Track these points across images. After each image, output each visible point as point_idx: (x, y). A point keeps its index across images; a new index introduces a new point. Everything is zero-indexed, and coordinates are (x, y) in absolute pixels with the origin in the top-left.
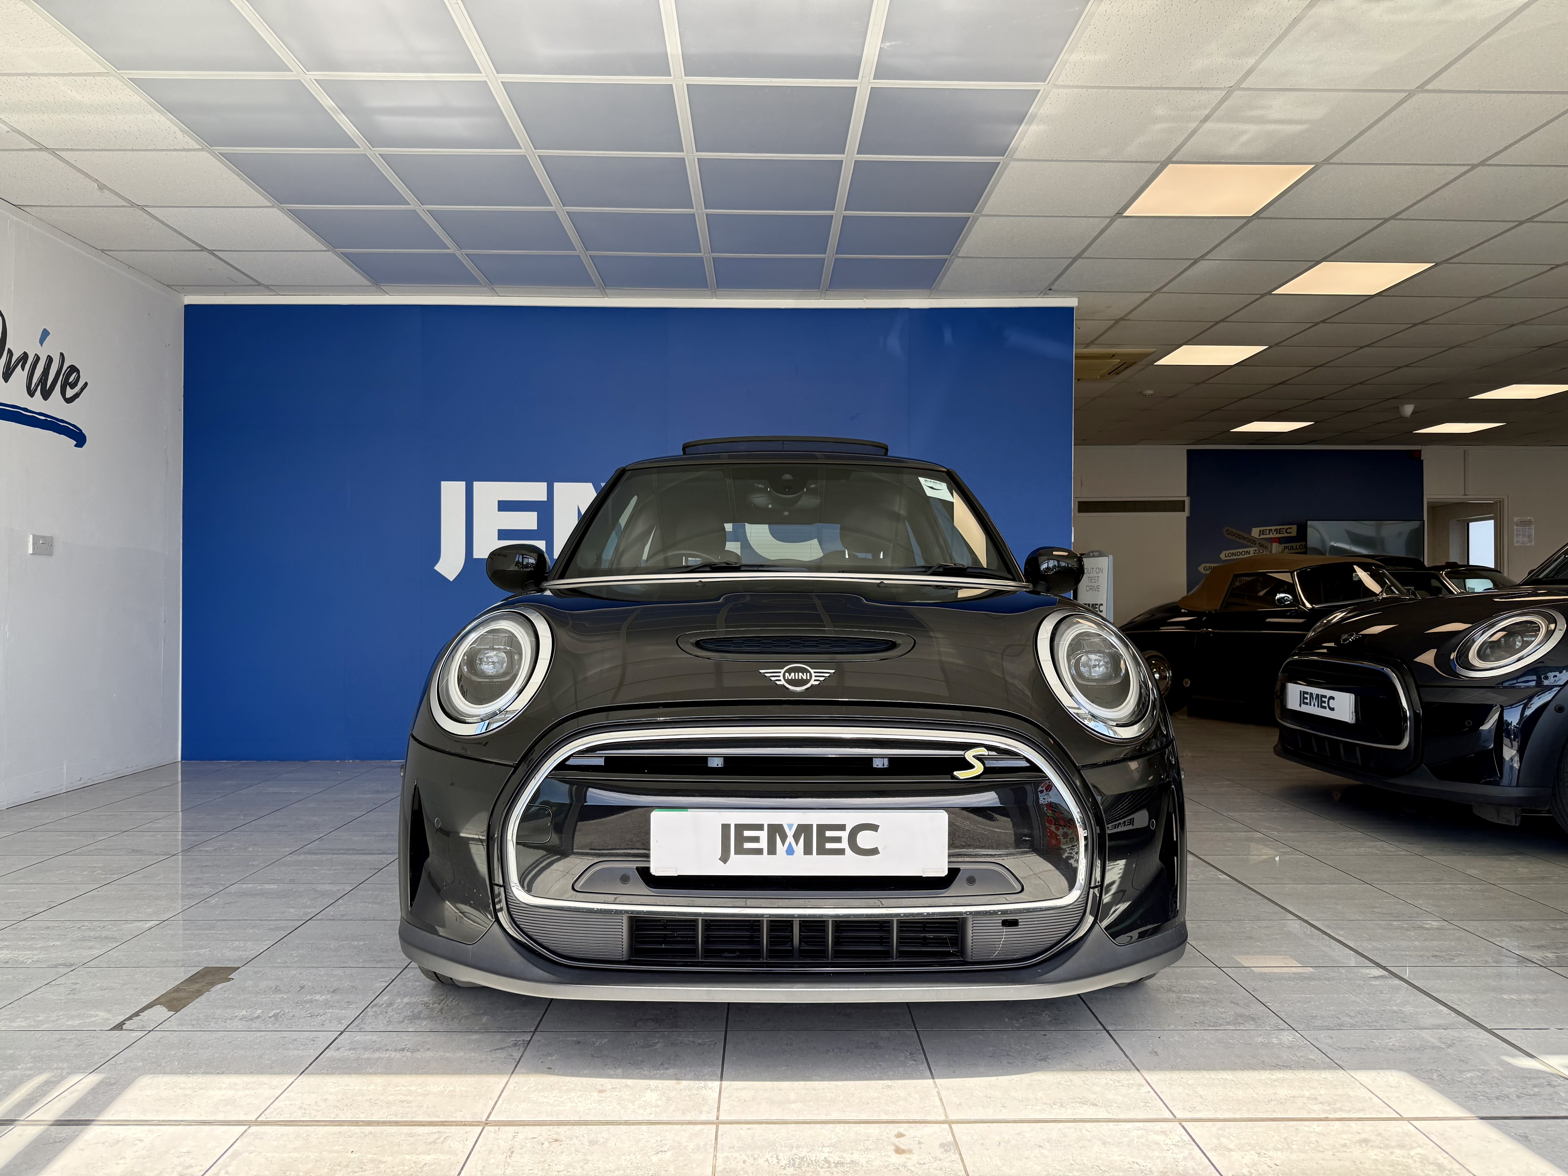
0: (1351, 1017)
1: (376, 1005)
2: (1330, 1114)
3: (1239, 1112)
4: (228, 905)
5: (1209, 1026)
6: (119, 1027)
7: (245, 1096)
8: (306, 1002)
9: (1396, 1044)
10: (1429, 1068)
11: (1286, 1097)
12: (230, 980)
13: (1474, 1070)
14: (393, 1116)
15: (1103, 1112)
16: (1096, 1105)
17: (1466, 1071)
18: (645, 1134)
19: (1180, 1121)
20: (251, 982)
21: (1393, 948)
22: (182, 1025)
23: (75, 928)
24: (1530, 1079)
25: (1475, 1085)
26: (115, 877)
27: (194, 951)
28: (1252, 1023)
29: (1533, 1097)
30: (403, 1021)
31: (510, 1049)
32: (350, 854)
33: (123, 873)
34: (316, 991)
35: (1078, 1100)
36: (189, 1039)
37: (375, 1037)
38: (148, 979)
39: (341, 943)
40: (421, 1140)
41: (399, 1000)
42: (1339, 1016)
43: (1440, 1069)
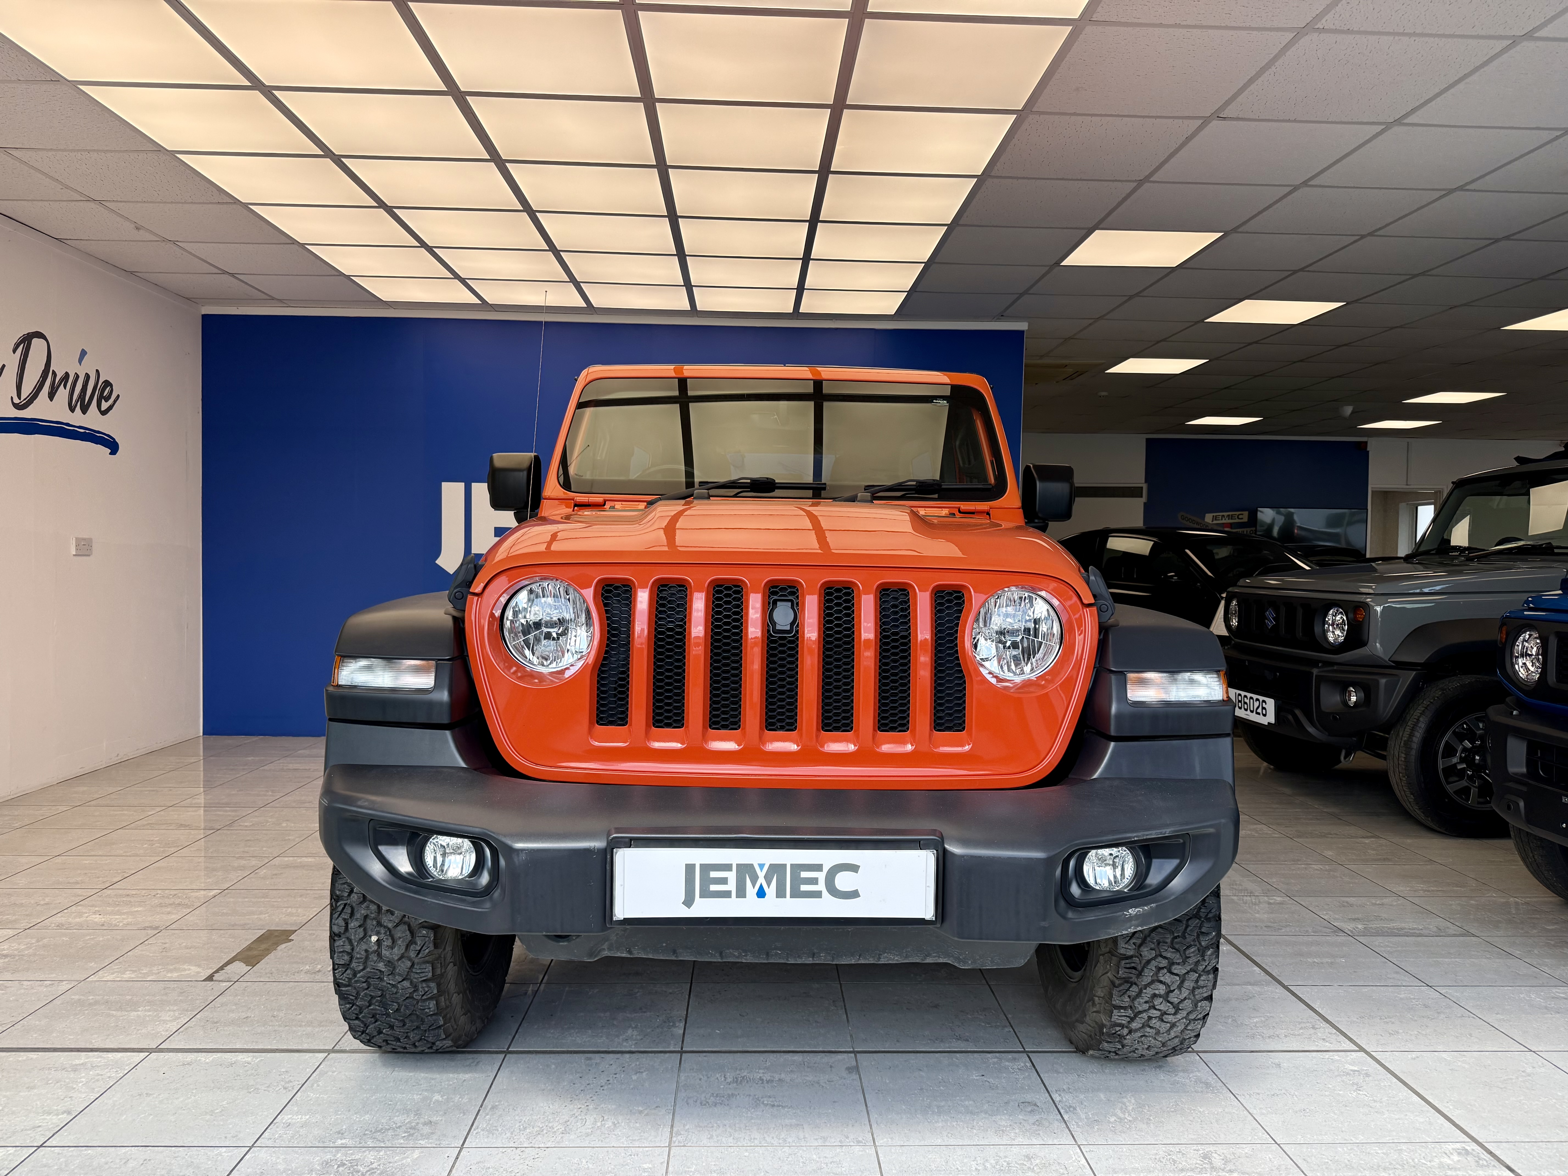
4: (275, 876)
6: (210, 978)
7: (321, 1032)
12: (290, 941)
18: (627, 1060)
20: (308, 943)
22: (261, 977)
23: (151, 896)
24: (1300, 1023)
26: (173, 850)
27: (256, 917)
29: (1297, 1037)
33: (178, 847)
35: (955, 1037)
36: (268, 988)
38: (223, 939)
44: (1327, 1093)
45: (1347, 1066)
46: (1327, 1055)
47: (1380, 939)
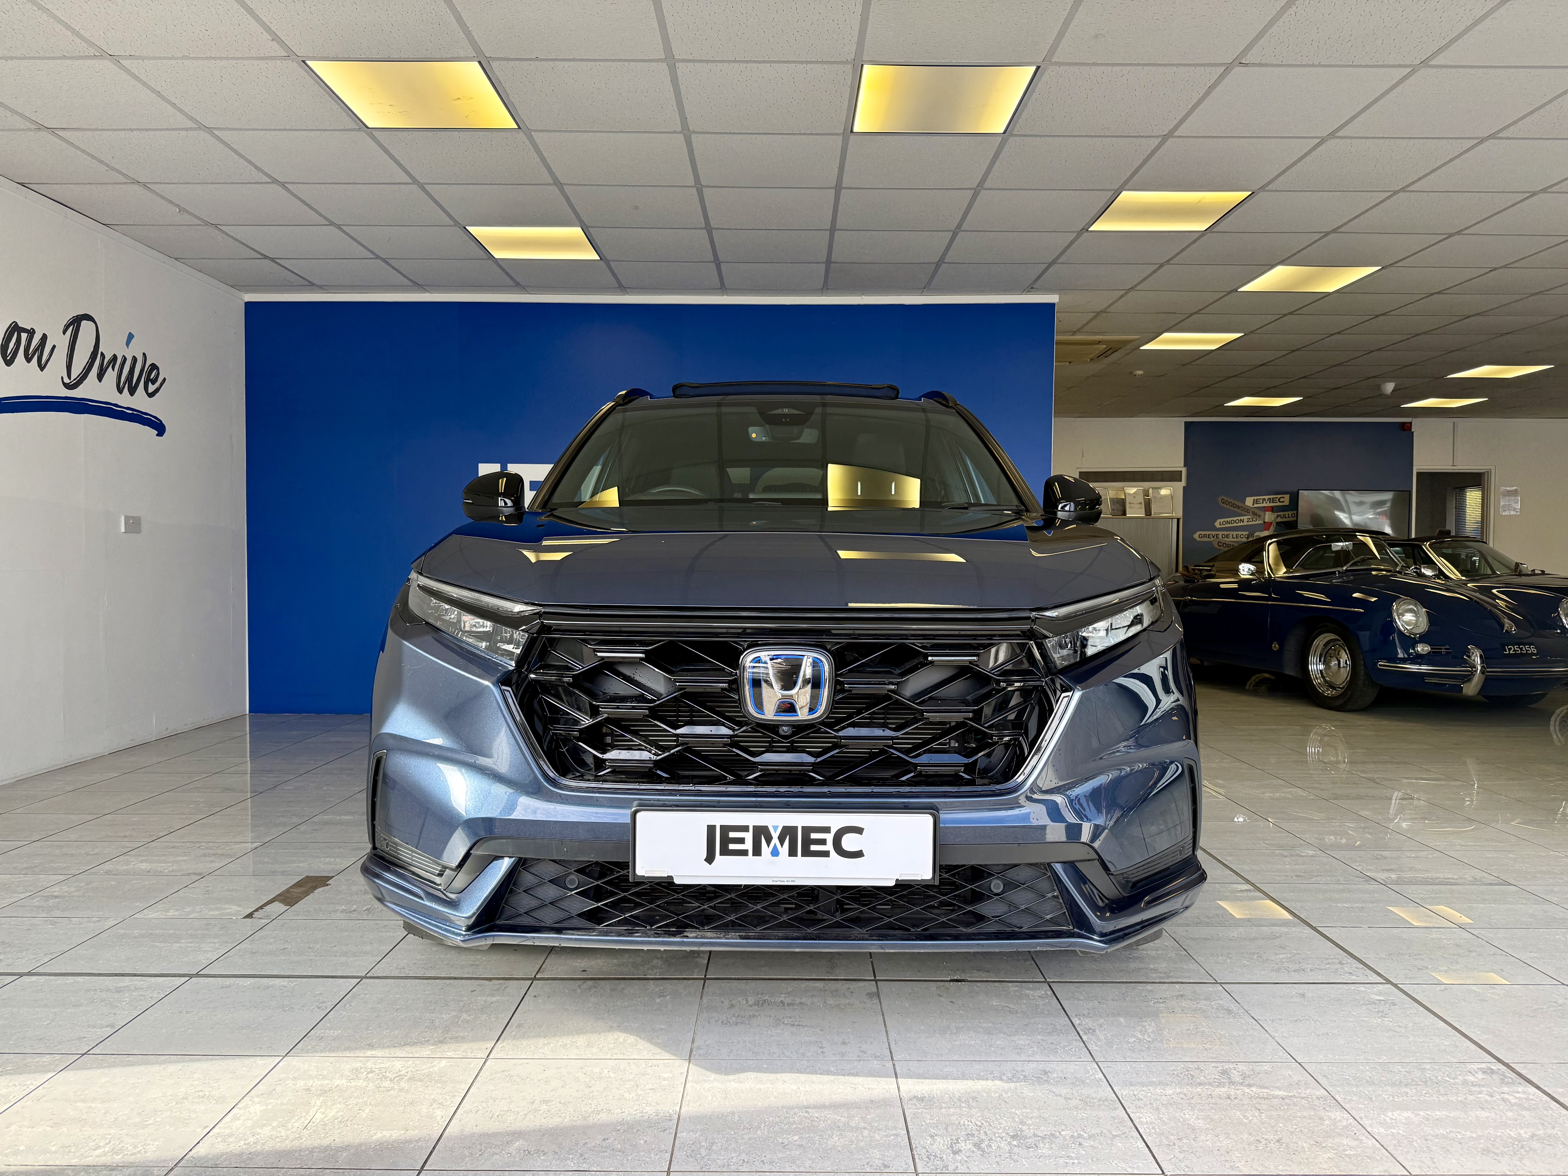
2: (1164, 979)
4: (315, 831)
6: (250, 916)
7: (355, 961)
10: (1253, 952)
12: (328, 885)
13: (1286, 953)
17: (1280, 954)
18: (651, 985)
20: (345, 887)
22: (298, 915)
23: (195, 848)
25: (1283, 963)
27: (295, 865)
36: (305, 925)
38: (263, 884)
43: (1261, 952)
44: (1351, 1019)
45: (1372, 996)
46: (1353, 987)
47: (1414, 887)
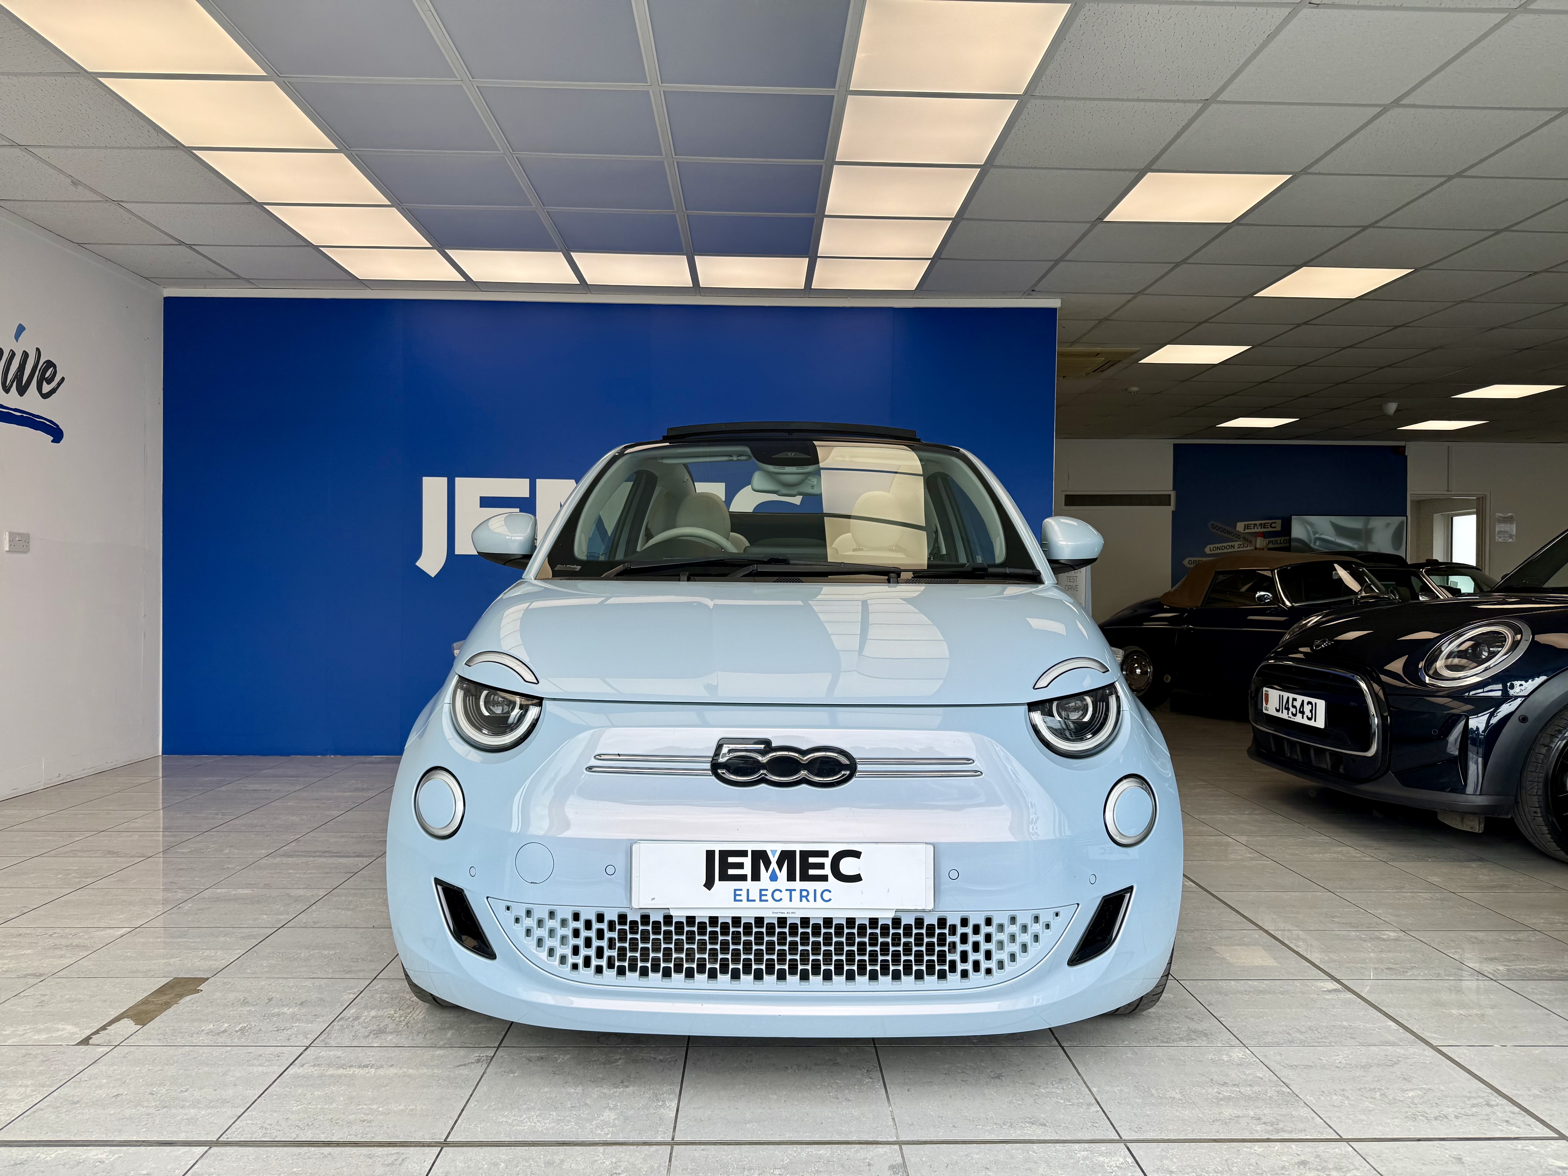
0: (1302, 1033)
1: (342, 1018)
2: (1272, 1134)
3: (1184, 1133)
4: (201, 911)
5: (1163, 1042)
6: (85, 1041)
7: (208, 1115)
8: (273, 1015)
9: (1343, 1061)
10: (1372, 1087)
11: (1230, 1117)
12: (198, 991)
13: (1415, 1089)
14: (353, 1136)
15: (1051, 1132)
16: (1045, 1125)
17: (1407, 1090)
18: (600, 1155)
19: (1125, 1142)
20: (219, 994)
21: (1348, 960)
22: (149, 1039)
23: (47, 936)
24: (1469, 1098)
25: (1416, 1104)
26: (90, 880)
27: (165, 961)
28: (1205, 1038)
29: (1471, 1117)
30: (369, 1036)
31: (473, 1066)
32: (326, 857)
33: (98, 877)
34: (284, 1003)
35: (1028, 1120)
36: (155, 1055)
37: (339, 1053)
38: (117, 990)
39: (312, 952)
40: (379, 1162)
41: (366, 1013)
42: (1290, 1032)
43: (1383, 1088)
45: (1551, 1161)
46: (1519, 1144)
47: (1532, 984)
